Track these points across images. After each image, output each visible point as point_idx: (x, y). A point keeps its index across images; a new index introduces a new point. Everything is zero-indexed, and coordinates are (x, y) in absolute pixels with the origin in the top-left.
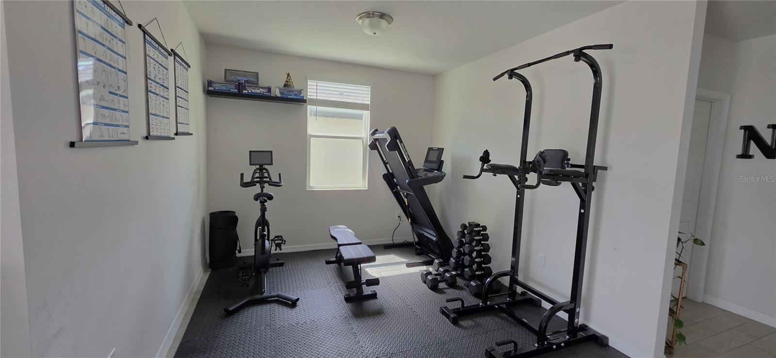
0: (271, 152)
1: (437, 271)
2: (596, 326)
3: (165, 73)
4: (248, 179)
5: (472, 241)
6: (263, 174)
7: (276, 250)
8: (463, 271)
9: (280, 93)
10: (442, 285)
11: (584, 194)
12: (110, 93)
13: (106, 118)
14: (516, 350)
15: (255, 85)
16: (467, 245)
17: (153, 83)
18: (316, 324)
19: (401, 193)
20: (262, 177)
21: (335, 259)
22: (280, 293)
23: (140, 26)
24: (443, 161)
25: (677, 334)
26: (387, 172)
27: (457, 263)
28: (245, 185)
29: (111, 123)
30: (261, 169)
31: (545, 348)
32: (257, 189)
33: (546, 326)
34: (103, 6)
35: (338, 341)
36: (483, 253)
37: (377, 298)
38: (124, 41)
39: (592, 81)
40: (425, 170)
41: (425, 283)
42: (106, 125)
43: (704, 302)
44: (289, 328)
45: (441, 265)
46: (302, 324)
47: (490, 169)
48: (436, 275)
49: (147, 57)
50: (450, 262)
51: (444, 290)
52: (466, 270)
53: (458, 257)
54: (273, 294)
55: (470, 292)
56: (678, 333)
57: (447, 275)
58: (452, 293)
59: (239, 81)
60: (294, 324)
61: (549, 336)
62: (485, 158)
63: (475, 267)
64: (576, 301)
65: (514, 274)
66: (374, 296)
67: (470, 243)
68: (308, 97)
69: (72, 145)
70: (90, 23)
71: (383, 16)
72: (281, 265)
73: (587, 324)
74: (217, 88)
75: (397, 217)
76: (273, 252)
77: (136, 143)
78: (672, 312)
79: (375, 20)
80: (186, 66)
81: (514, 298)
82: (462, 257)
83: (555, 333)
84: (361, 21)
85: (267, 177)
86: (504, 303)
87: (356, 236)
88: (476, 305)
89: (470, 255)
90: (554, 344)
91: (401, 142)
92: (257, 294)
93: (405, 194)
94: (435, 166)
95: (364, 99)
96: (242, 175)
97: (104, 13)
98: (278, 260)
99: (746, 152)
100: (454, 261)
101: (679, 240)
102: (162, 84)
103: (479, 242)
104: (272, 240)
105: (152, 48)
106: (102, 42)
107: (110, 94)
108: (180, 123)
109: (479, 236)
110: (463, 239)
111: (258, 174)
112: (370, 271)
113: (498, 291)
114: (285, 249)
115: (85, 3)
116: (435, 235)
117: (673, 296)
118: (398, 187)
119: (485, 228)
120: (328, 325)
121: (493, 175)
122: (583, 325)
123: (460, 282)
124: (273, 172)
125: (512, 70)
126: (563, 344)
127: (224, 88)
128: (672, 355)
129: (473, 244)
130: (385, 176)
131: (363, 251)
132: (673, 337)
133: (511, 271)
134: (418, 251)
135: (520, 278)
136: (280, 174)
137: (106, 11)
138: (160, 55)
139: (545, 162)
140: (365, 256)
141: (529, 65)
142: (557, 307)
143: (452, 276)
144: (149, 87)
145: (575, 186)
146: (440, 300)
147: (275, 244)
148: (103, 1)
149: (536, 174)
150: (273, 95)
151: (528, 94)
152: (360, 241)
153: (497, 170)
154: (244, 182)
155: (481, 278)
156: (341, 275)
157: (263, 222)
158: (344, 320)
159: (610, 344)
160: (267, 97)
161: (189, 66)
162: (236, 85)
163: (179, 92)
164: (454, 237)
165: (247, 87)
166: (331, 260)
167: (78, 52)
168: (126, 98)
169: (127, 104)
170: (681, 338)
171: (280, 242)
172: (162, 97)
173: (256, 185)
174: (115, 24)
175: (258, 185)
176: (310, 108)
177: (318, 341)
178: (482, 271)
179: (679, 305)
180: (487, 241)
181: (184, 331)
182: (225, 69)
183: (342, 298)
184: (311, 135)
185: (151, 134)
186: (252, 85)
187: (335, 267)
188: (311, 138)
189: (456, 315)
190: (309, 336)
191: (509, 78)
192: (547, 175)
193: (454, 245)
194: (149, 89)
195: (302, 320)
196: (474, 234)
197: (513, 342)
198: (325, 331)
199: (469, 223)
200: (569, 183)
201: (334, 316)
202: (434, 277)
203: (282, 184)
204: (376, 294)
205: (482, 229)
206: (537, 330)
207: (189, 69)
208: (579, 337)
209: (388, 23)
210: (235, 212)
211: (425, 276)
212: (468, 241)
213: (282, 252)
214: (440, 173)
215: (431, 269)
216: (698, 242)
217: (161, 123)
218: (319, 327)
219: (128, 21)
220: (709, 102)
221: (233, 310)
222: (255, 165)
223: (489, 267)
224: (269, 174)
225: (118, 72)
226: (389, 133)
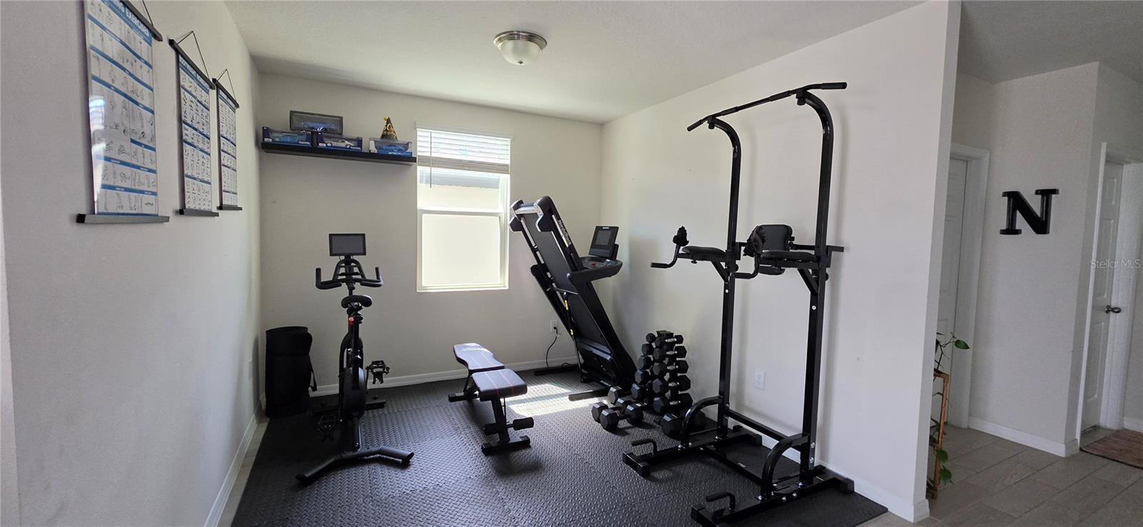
0: (363, 235)
1: (614, 404)
2: (837, 465)
3: (205, 114)
4: (327, 276)
5: (663, 356)
6: (351, 269)
7: (374, 383)
8: (651, 401)
9: (376, 148)
10: (623, 424)
11: (815, 283)
12: (133, 141)
13: (127, 180)
14: (733, 506)
15: (338, 136)
16: (656, 364)
17: (189, 128)
18: (442, 489)
19: (558, 293)
20: (349, 274)
21: (462, 394)
22: (382, 446)
23: (171, 42)
24: (618, 246)
25: (941, 470)
26: (536, 264)
27: (642, 391)
28: (323, 285)
29: (133, 187)
30: (348, 261)
31: (771, 505)
32: (343, 291)
33: (772, 470)
34: (123, 11)
35: (478, 511)
36: (679, 375)
37: (530, 447)
38: (150, 63)
39: (820, 132)
40: (592, 259)
41: (599, 422)
42: (127, 190)
43: (971, 427)
44: (401, 498)
45: (619, 394)
46: (421, 491)
47: (687, 253)
48: (613, 409)
49: (181, 89)
50: (632, 390)
51: (627, 430)
52: (655, 399)
53: (643, 382)
54: (373, 449)
55: (664, 431)
56: (942, 468)
57: (630, 408)
58: (638, 433)
59: (312, 128)
60: (408, 492)
61: (775, 485)
62: (681, 238)
63: (668, 394)
64: (810, 433)
65: (723, 400)
66: (526, 443)
67: (660, 361)
68: (418, 154)
69: (81, 219)
70: (106, 35)
71: (532, 38)
72: (381, 406)
73: (824, 465)
74: (277, 139)
75: (551, 329)
76: (370, 386)
77: (167, 219)
78: (933, 441)
79: (521, 43)
80: (233, 105)
81: (724, 437)
82: (650, 382)
83: (781, 480)
84: (500, 44)
85: (357, 274)
86: (710, 444)
87: (496, 357)
88: (672, 448)
89: (662, 379)
90: (782, 495)
91: (558, 218)
92: (348, 450)
93: (565, 293)
94: (607, 252)
95: (501, 157)
96: (318, 271)
97: (126, 22)
98: (375, 398)
99: (1012, 227)
100: (638, 388)
101: (938, 343)
102: (201, 130)
103: (673, 358)
104: (368, 368)
105: (187, 75)
106: (121, 63)
107: (132, 144)
108: (227, 192)
109: (672, 350)
110: (651, 356)
111: (344, 268)
112: (517, 408)
113: (702, 427)
114: (389, 381)
115: (99, 5)
116: (609, 352)
117: (934, 420)
118: (554, 284)
119: (680, 339)
120: (460, 490)
121: (692, 262)
122: (820, 466)
123: (648, 417)
124: (367, 264)
125: (714, 116)
126: (795, 495)
127: (289, 139)
128: (936, 498)
129: (664, 361)
130: (534, 269)
131: (508, 378)
132: (935, 475)
133: (719, 397)
134: (585, 377)
135: (732, 406)
136: (377, 269)
137: (127, 17)
138: (198, 87)
139: (763, 241)
140: (511, 385)
141: (737, 109)
142: (784, 443)
143: (636, 409)
144: (184, 134)
145: (803, 274)
146: (622, 444)
147: (373, 373)
148: (123, 3)
149: (753, 259)
150: (365, 150)
151: (735, 149)
152: (502, 365)
153: (698, 254)
154: (322, 281)
155: (678, 410)
156: (474, 416)
157: (353, 341)
158: (484, 481)
159: (855, 491)
160: (356, 153)
161: (237, 106)
162: (307, 134)
163: (224, 144)
164: (637, 354)
165: (325, 139)
166: (457, 395)
167: (90, 78)
168: (154, 150)
169: (154, 160)
170: (946, 474)
171: (381, 370)
172: (201, 150)
173: (341, 285)
174: (139, 38)
175: (344, 285)
176: (422, 171)
177: (447, 514)
178: (678, 400)
179: (941, 431)
180: (684, 357)
181: (233, 515)
182: (291, 111)
183: (479, 449)
184: (422, 210)
185: (187, 207)
186: (333, 135)
187: (464, 405)
188: (424, 216)
189: (646, 464)
190: (433, 507)
191: (709, 128)
192: (768, 259)
193: (637, 366)
194: (184, 137)
195: (420, 485)
196: (665, 347)
197: (730, 495)
198: (457, 499)
199: (658, 332)
200: (796, 269)
201: (468, 476)
202: (612, 411)
203: (382, 283)
204: (528, 441)
205: (676, 340)
206: (761, 477)
207: (237, 110)
208: (815, 483)
209: (539, 48)
210: (307, 328)
211: (597, 412)
212: (657, 358)
213: (382, 386)
214: (614, 262)
215: (605, 402)
216: (961, 345)
217: (199, 190)
218: (447, 494)
219: (157, 35)
220: (964, 161)
221: (310, 477)
222: (340, 255)
223: (688, 394)
224: (360, 268)
225: (143, 110)
226: (540, 205)
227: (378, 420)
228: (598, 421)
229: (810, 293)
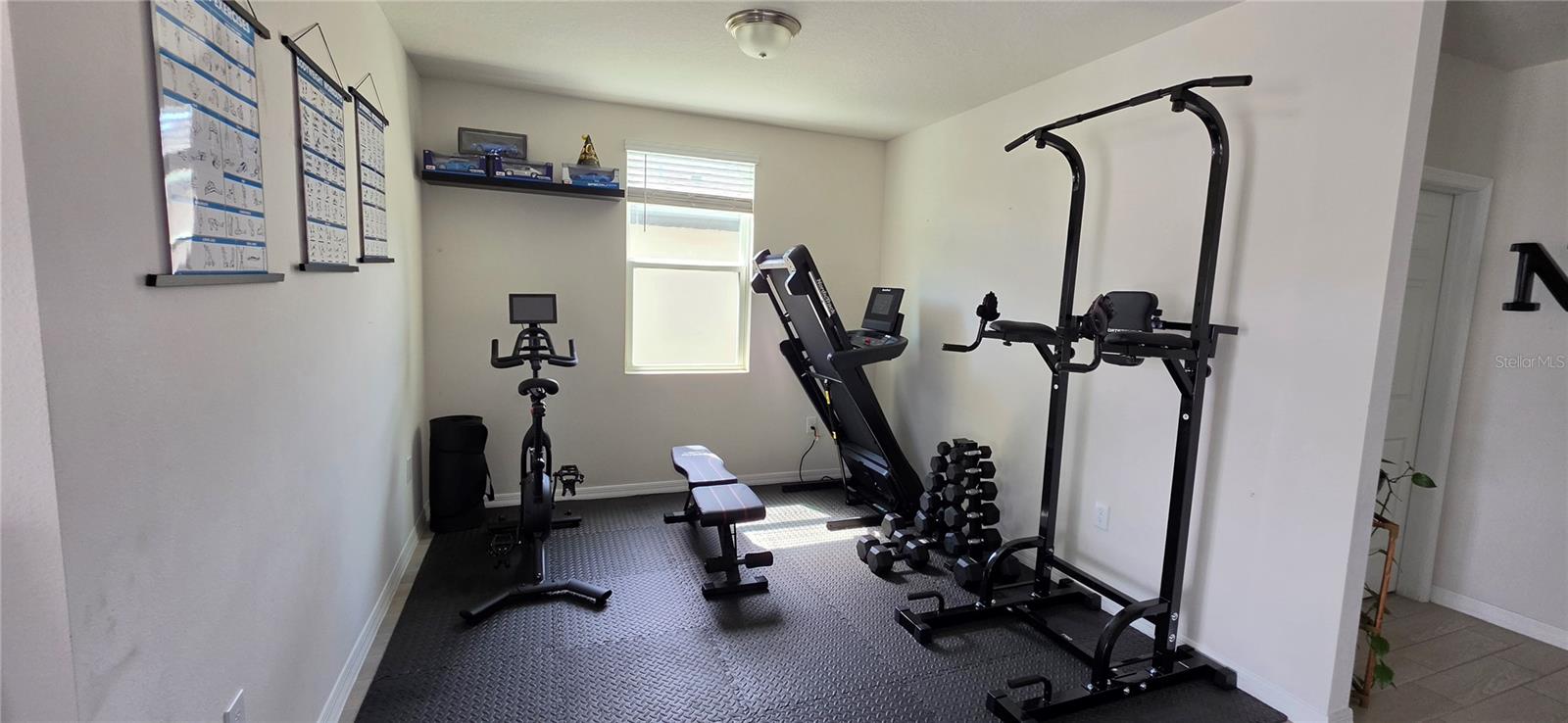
0: (554, 296)
1: (890, 538)
2: (1213, 647)
3: (336, 136)
4: (506, 351)
5: (960, 476)
6: (537, 341)
7: (564, 494)
8: (942, 537)
9: (571, 177)
10: (899, 566)
11: (1190, 382)
12: (227, 175)
13: (219, 228)
14: (1048, 696)
15: (521, 161)
16: (950, 486)
17: (314, 156)
18: (645, 642)
19: (817, 380)
20: (534, 347)
21: (682, 513)
22: (572, 579)
23: (285, 40)
24: (903, 316)
25: (1377, 666)
26: (788, 338)
27: (929, 521)
28: (500, 363)
29: (229, 237)
30: (534, 331)
31: (1107, 697)
32: (525, 371)
33: (1111, 647)
35: (690, 676)
36: (983, 502)
37: (768, 591)
38: (253, 69)
39: (1208, 151)
40: (867, 334)
41: (866, 562)
42: (219, 240)
43: (1432, 601)
44: (590, 651)
45: (897, 525)
46: (617, 643)
47: (997, 331)
48: (887, 545)
49: (301, 103)
50: (915, 520)
51: (904, 576)
52: (947, 535)
53: (932, 511)
54: (559, 582)
55: (956, 580)
56: (1379, 663)
57: (910, 545)
58: (920, 582)
59: (487, 151)
60: (601, 643)
61: (1115, 670)
62: (988, 309)
63: (966, 529)
64: (1170, 598)
65: (1045, 543)
66: (762, 587)
67: (957, 482)
68: (628, 185)
69: (151, 281)
70: (184, 33)
71: (781, 20)
72: (575, 524)
73: (1192, 646)
74: (442, 167)
75: (808, 429)
76: (558, 497)
77: (280, 277)
78: (1366, 622)
79: (763, 26)
80: (380, 122)
81: (1045, 593)
82: (941, 509)
83: (1127, 663)
84: (735, 29)
85: (544, 348)
86: (1024, 603)
87: (727, 466)
88: (968, 606)
89: (958, 507)
90: (1125, 685)
91: (817, 276)
92: (527, 582)
93: (826, 381)
94: (887, 325)
95: (742, 189)
96: (495, 343)
97: (212, 13)
98: (569, 514)
99: (1524, 297)
100: (923, 518)
101: (1383, 475)
102: (332, 158)
103: (974, 480)
104: (556, 475)
105: (309, 84)
106: (208, 71)
107: (226, 179)
108: (369, 238)
109: (975, 467)
110: (944, 474)
111: (527, 341)
112: (753, 537)
113: (1013, 578)
114: (583, 492)
116: (886, 465)
117: (1369, 590)
118: (811, 368)
119: (987, 452)
120: (669, 646)
121: (1004, 344)
122: (1186, 646)
123: (936, 559)
124: (558, 335)
125: (1045, 129)
126: (1143, 686)
127: (457, 167)
128: (1366, 705)
129: (962, 483)
130: (784, 346)
131: (739, 497)
132: (1367, 672)
133: (1039, 538)
134: (851, 497)
135: (1059, 552)
136: (571, 342)
137: (216, 8)
138: (326, 99)
139: (1110, 317)
140: (744, 507)
141: (1080, 118)
142: (1132, 610)
143: (920, 547)
144: (305, 164)
145: (1171, 366)
146: (895, 595)
147: (563, 482)
149: (1092, 342)
150: (556, 180)
151: (1076, 179)
152: (734, 478)
153: (1012, 333)
154: (499, 356)
155: (979, 552)
156: (696, 544)
157: (537, 439)
158: (702, 635)
159: (1238, 687)
160: (544, 185)
161: (386, 123)
162: (481, 160)
163: (365, 174)
164: (925, 469)
165: (503, 165)
166: (676, 514)
167: (160, 92)
168: (259, 186)
169: (260, 199)
170: (1385, 673)
171: (573, 477)
172: (331, 184)
173: (523, 363)
174: (235, 36)
175: (527, 363)
176: (632, 208)
177: (649, 677)
178: (980, 538)
179: (1381, 608)
180: (992, 477)
181: (381, 656)
182: (460, 128)
183: (698, 591)
184: (633, 263)
185: (311, 260)
186: (514, 161)
187: (684, 528)
188: (635, 270)
189: (927, 626)
190: (631, 666)
191: (1037, 146)
192: (1115, 345)
193: (924, 486)
194: (306, 168)
195: (617, 635)
196: (964, 462)
197: (1043, 680)
198: (663, 657)
199: (955, 441)
200: (1160, 359)
201: (681, 627)
202: (884, 549)
203: (576, 361)
204: (766, 584)
205: (980, 452)
206: (1093, 656)
207: (386, 128)
208: (1176, 670)
209: (789, 32)
210: (481, 418)
211: (865, 548)
212: (952, 478)
213: (576, 497)
214: (896, 340)
215: (877, 534)
216: (1422, 481)
217: (329, 238)
218: (651, 649)
219: (262, 30)
220: (1449, 194)
221: (479, 614)
222: (522, 322)
223: (996, 530)
224: (548, 341)
225: (242, 133)
226: (793, 257)
227: (570, 542)
228: (865, 560)
229: (1181, 395)
